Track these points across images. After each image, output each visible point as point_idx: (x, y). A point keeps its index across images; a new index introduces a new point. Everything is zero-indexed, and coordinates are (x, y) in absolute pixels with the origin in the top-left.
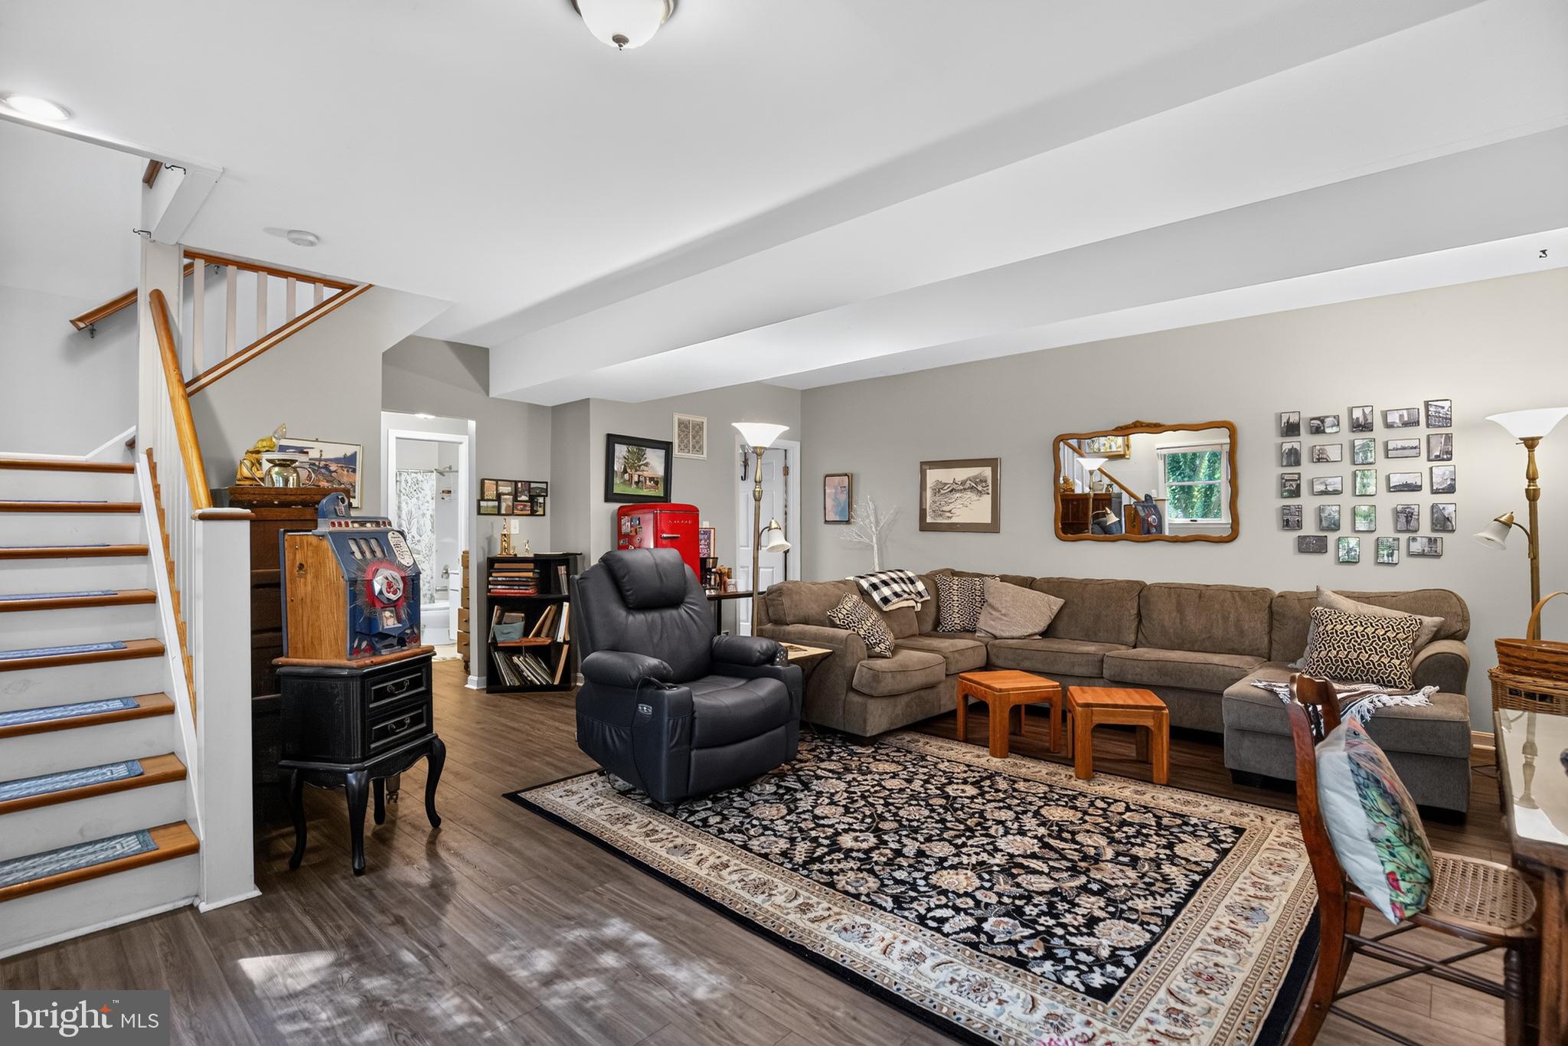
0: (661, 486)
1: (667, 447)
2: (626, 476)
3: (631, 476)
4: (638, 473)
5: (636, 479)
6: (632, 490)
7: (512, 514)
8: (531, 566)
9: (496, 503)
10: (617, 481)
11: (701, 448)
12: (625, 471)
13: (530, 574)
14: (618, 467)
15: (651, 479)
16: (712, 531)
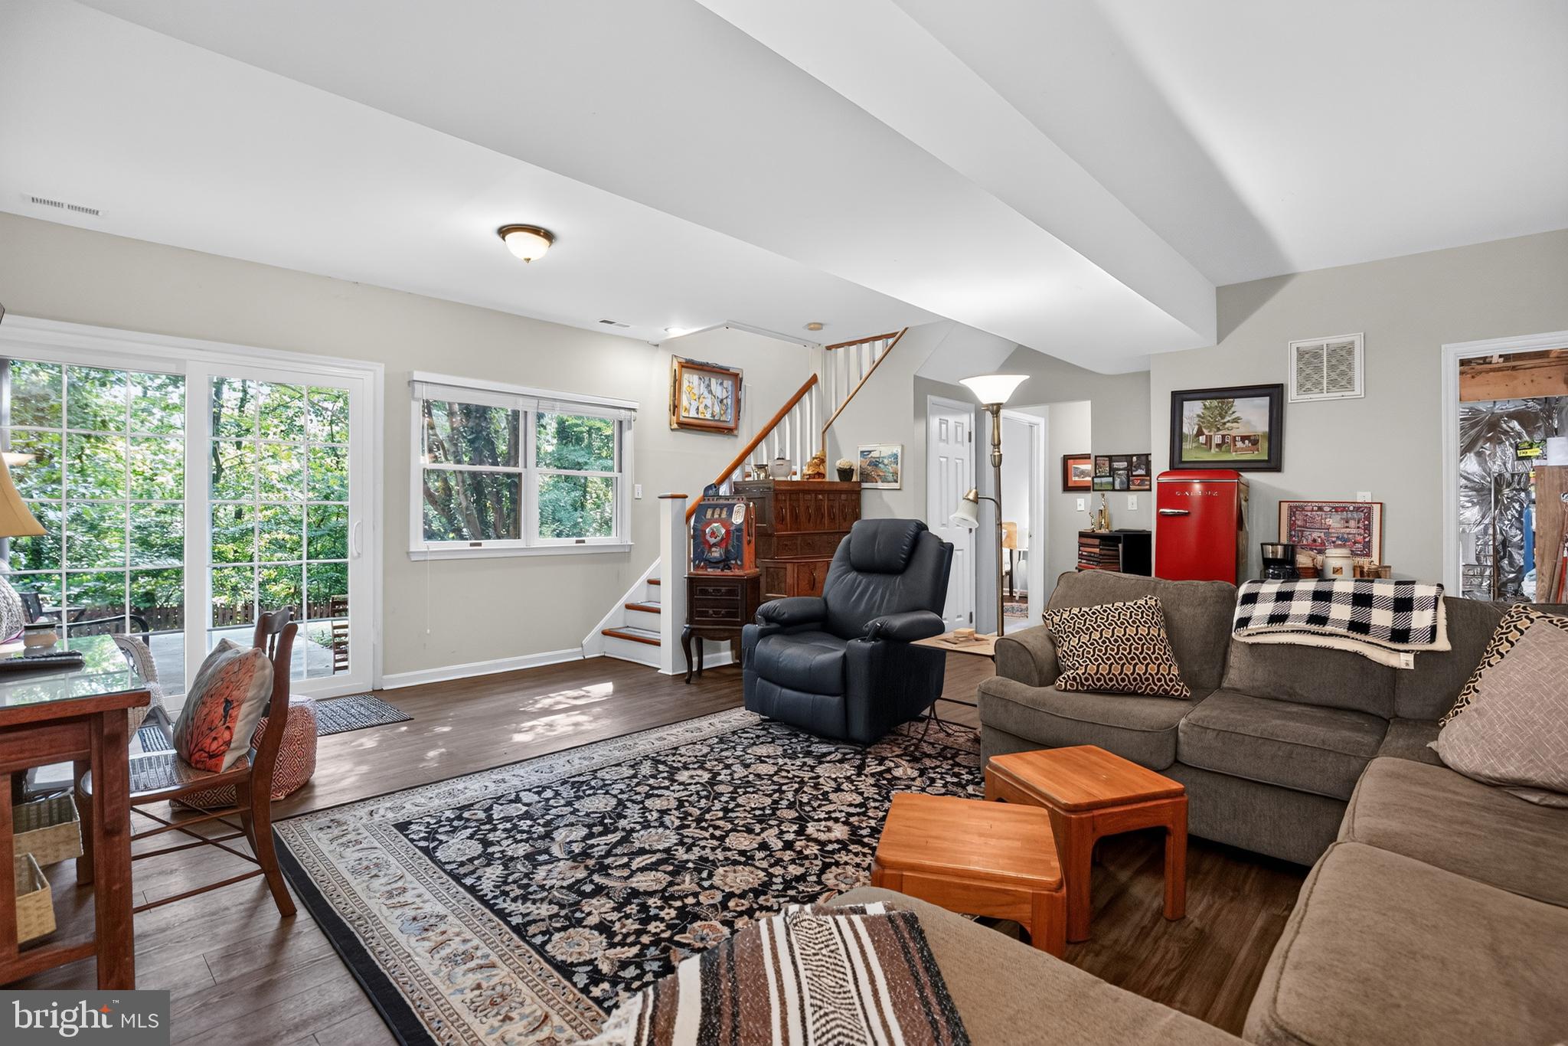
0: (1264, 445)
1: (1274, 393)
2: (1202, 439)
3: (1209, 439)
4: (1221, 432)
5: (1217, 439)
6: (1213, 455)
7: (1128, 489)
8: (1097, 542)
9: (1111, 479)
10: (1186, 446)
11: (1350, 381)
12: (1200, 433)
13: (1097, 550)
14: (1189, 428)
15: (1243, 438)
16: (1376, 508)
